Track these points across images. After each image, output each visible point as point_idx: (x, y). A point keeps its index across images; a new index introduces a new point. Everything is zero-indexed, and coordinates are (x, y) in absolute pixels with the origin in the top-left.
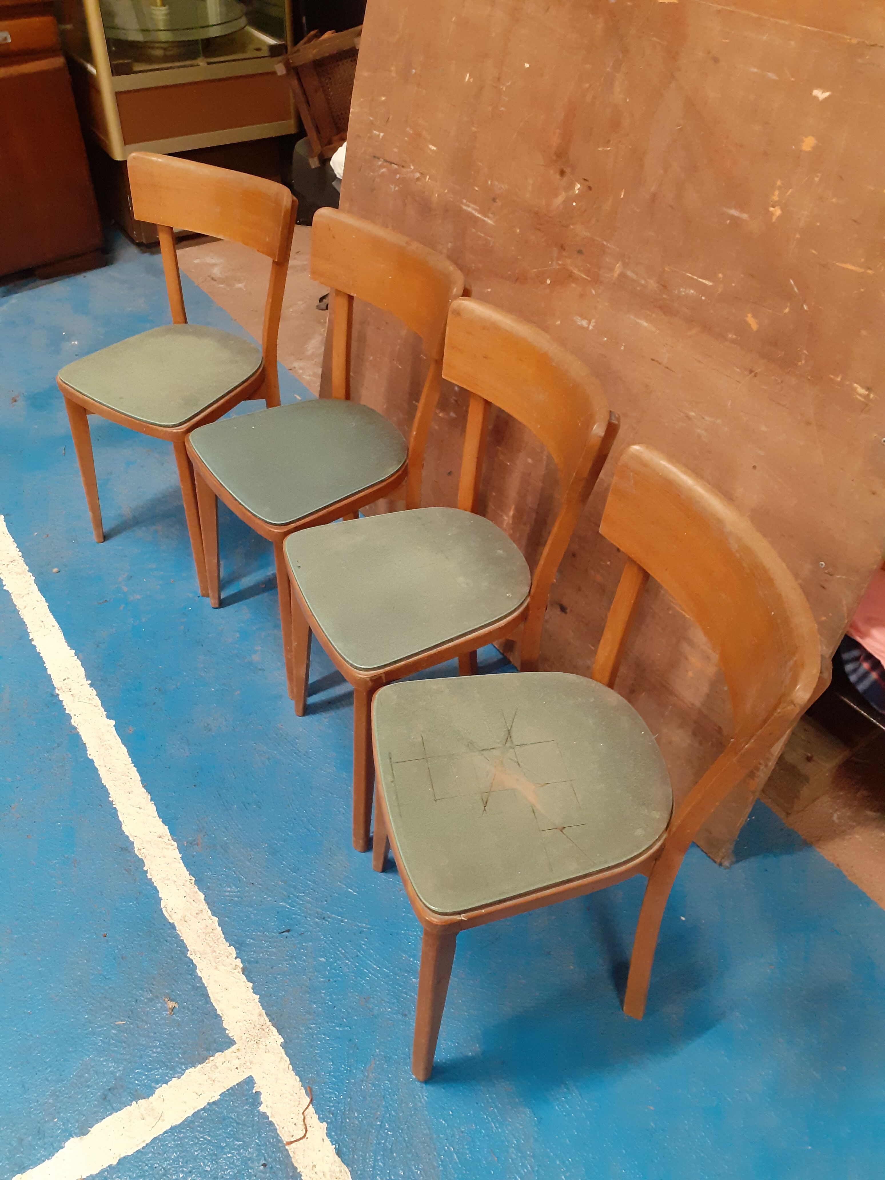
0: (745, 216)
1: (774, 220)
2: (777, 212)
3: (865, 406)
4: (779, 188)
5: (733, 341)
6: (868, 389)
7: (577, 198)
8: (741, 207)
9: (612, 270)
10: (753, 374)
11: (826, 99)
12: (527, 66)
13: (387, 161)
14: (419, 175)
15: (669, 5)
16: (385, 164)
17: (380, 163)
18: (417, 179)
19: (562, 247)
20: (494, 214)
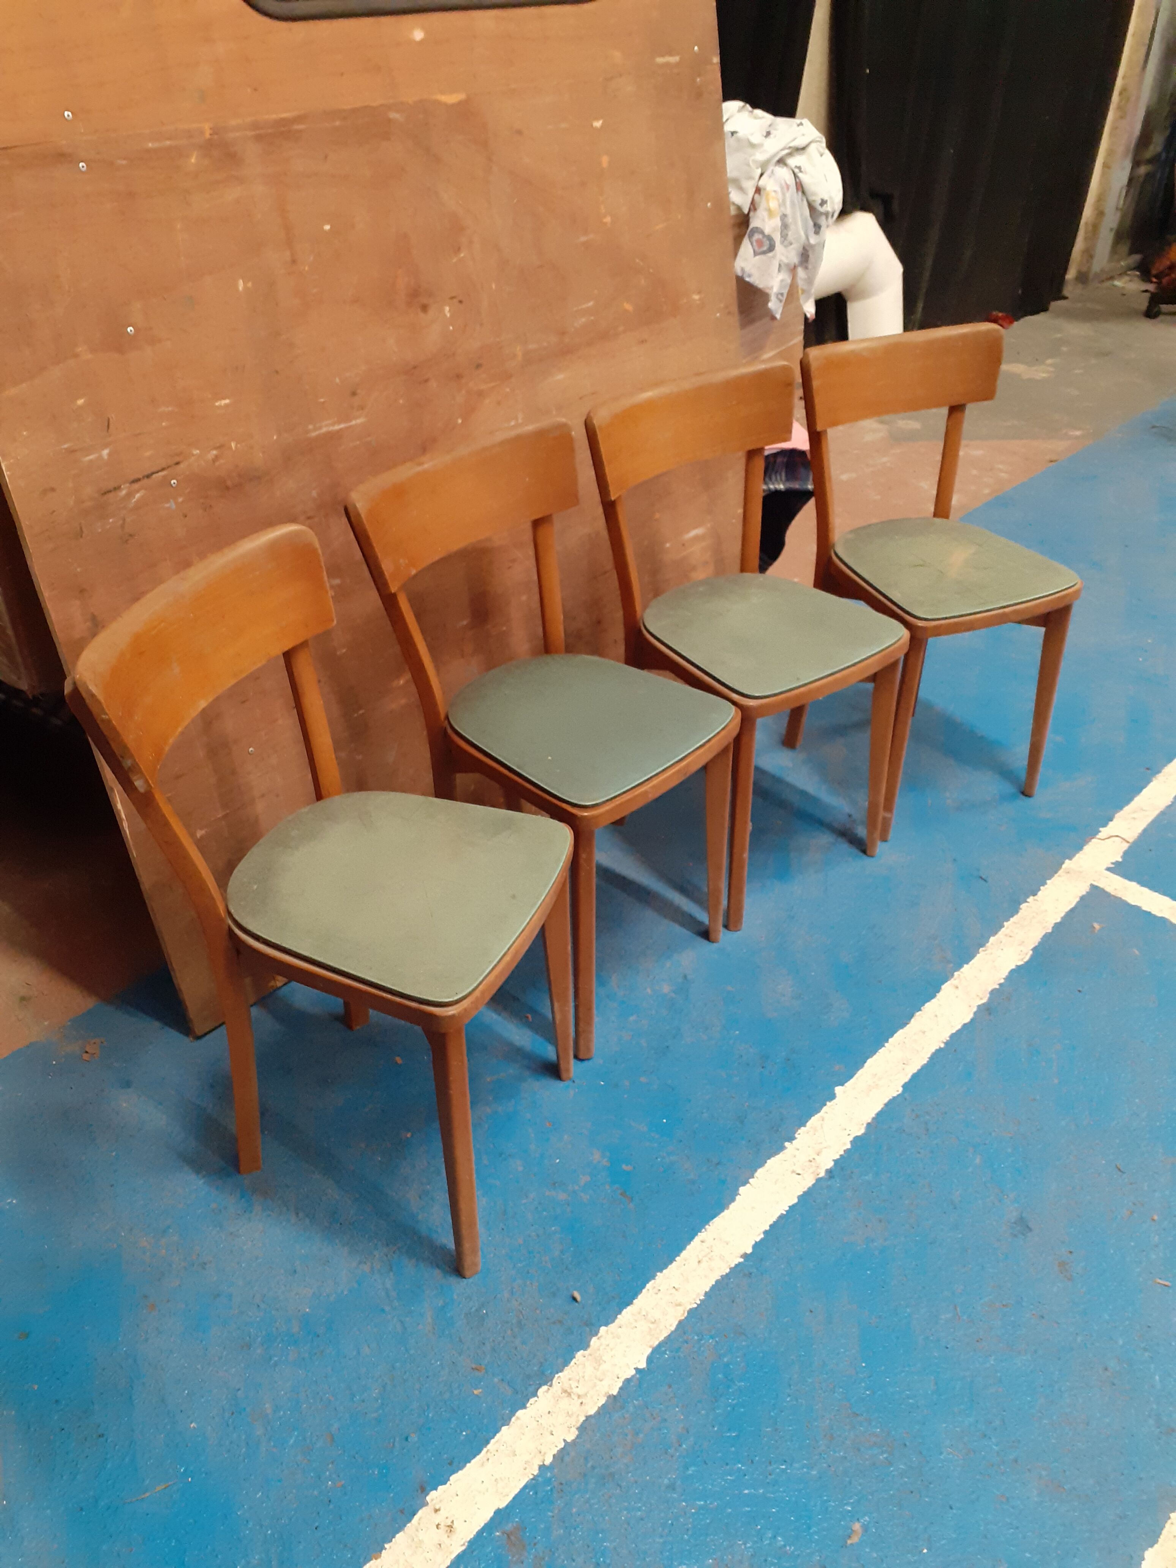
0: (591, 236)
1: (609, 226)
3: (701, 304)
4: (602, 202)
5: (624, 331)
6: (699, 293)
7: (450, 321)
8: (585, 233)
9: (514, 356)
10: (644, 343)
11: (602, 125)
12: (327, 227)
13: (137, 480)
14: (215, 452)
15: (460, 103)
16: (136, 486)
17: (124, 492)
18: (216, 458)
19: (459, 376)
20: (361, 408)
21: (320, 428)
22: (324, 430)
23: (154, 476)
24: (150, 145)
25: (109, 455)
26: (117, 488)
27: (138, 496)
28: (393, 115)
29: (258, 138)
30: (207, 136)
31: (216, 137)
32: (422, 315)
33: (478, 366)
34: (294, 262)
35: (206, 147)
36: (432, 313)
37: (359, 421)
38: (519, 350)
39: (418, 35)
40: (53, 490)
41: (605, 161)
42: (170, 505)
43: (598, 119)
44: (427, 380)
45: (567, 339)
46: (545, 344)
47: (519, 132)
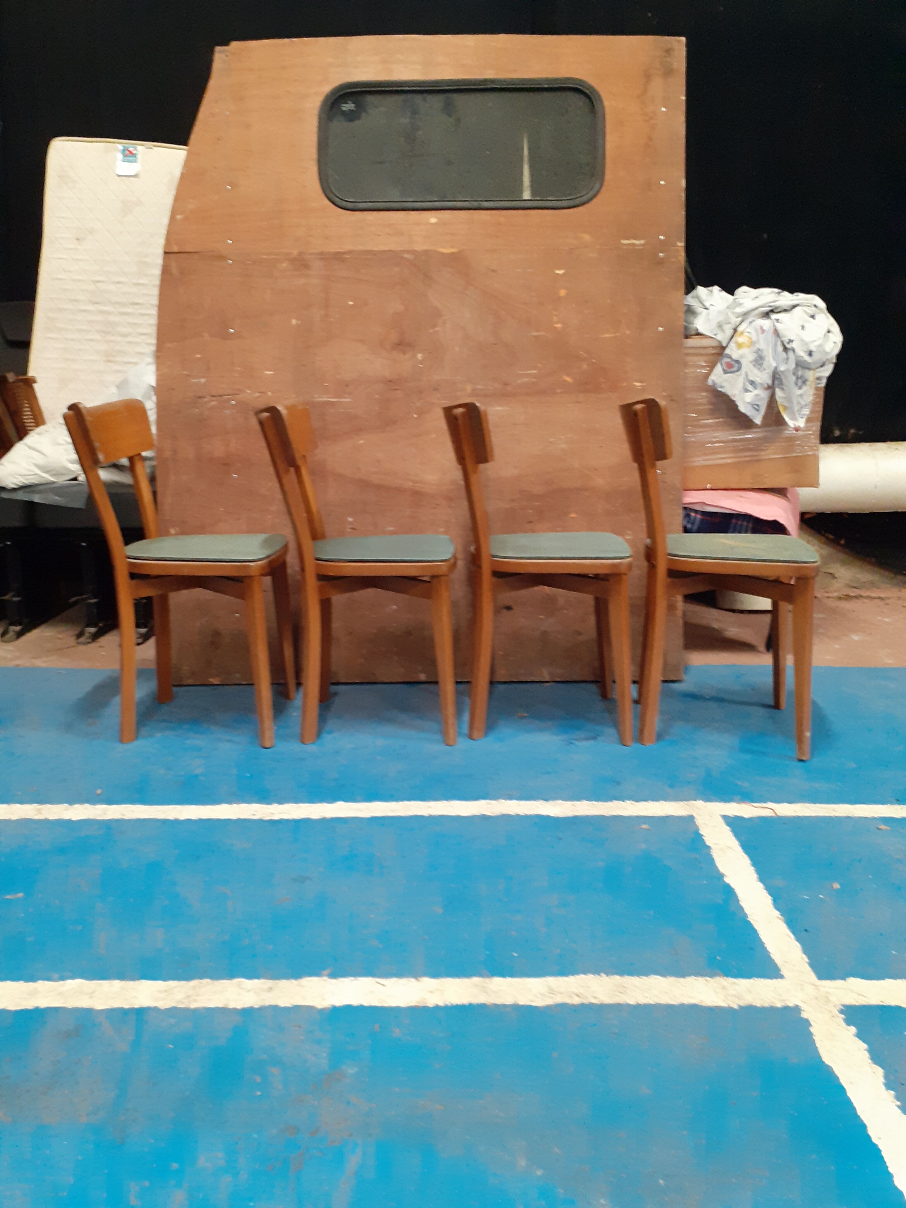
0: (542, 333)
1: (559, 329)
2: (559, 325)
3: (643, 390)
4: (556, 315)
5: (561, 393)
6: (641, 382)
7: (421, 362)
8: (538, 330)
9: (465, 389)
10: (579, 403)
11: (563, 273)
12: (351, 303)
13: (215, 396)
14: (258, 394)
15: (453, 253)
16: (214, 398)
17: (205, 400)
18: (258, 397)
19: (420, 392)
20: (349, 394)
21: (322, 397)
22: (324, 399)
23: (224, 397)
24: (264, 257)
25: (205, 381)
26: (204, 397)
27: (213, 403)
28: (406, 256)
29: (322, 259)
30: (295, 256)
31: (299, 257)
32: (401, 355)
33: (436, 389)
34: (327, 316)
35: (293, 261)
36: (408, 355)
37: (347, 400)
38: (469, 387)
39: (433, 220)
40: (173, 389)
41: (563, 293)
42: (228, 412)
43: (560, 269)
44: (397, 389)
45: (509, 388)
46: (491, 388)
47: (494, 271)
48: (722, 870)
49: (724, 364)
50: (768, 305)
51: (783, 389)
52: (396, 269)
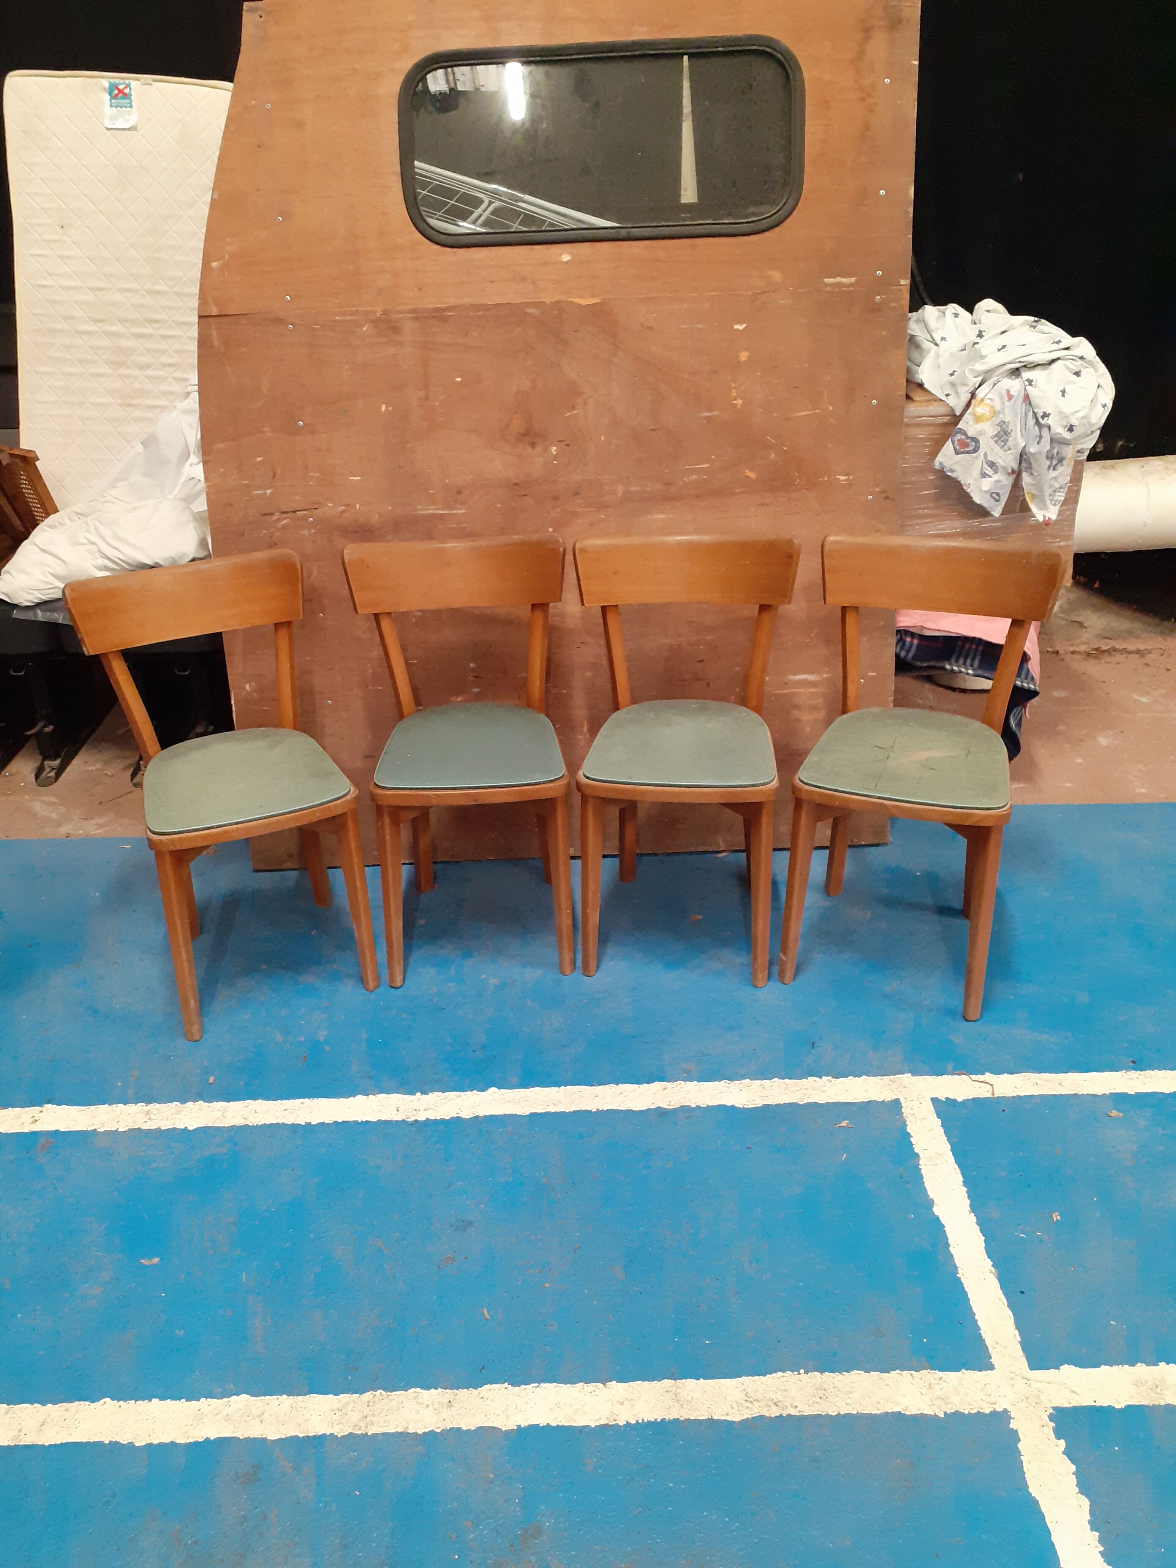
0: (716, 413)
1: (739, 407)
2: (739, 402)
3: (850, 485)
4: (735, 388)
5: (742, 493)
6: (847, 475)
7: (555, 457)
8: (710, 409)
9: (614, 493)
10: (765, 506)
11: (745, 328)
12: (459, 379)
13: (286, 512)
14: (343, 508)
15: (594, 305)
16: (285, 516)
17: (275, 518)
18: (343, 512)
19: (556, 498)
20: (463, 503)
21: (428, 510)
22: (430, 511)
23: (298, 512)
24: (337, 318)
25: (271, 493)
26: (272, 514)
27: (284, 522)
28: (530, 310)
29: (416, 319)
30: (378, 315)
31: (384, 316)
32: (529, 449)
33: (577, 494)
34: (427, 398)
35: (376, 322)
36: (539, 449)
37: (460, 512)
38: (620, 490)
39: (566, 258)
40: (231, 505)
41: (744, 356)
42: (305, 532)
43: (741, 323)
44: (525, 495)
45: (673, 489)
46: (648, 489)
47: (650, 328)
48: (931, 1194)
49: (956, 443)
50: (1018, 360)
51: (1032, 474)
52: (518, 329)
